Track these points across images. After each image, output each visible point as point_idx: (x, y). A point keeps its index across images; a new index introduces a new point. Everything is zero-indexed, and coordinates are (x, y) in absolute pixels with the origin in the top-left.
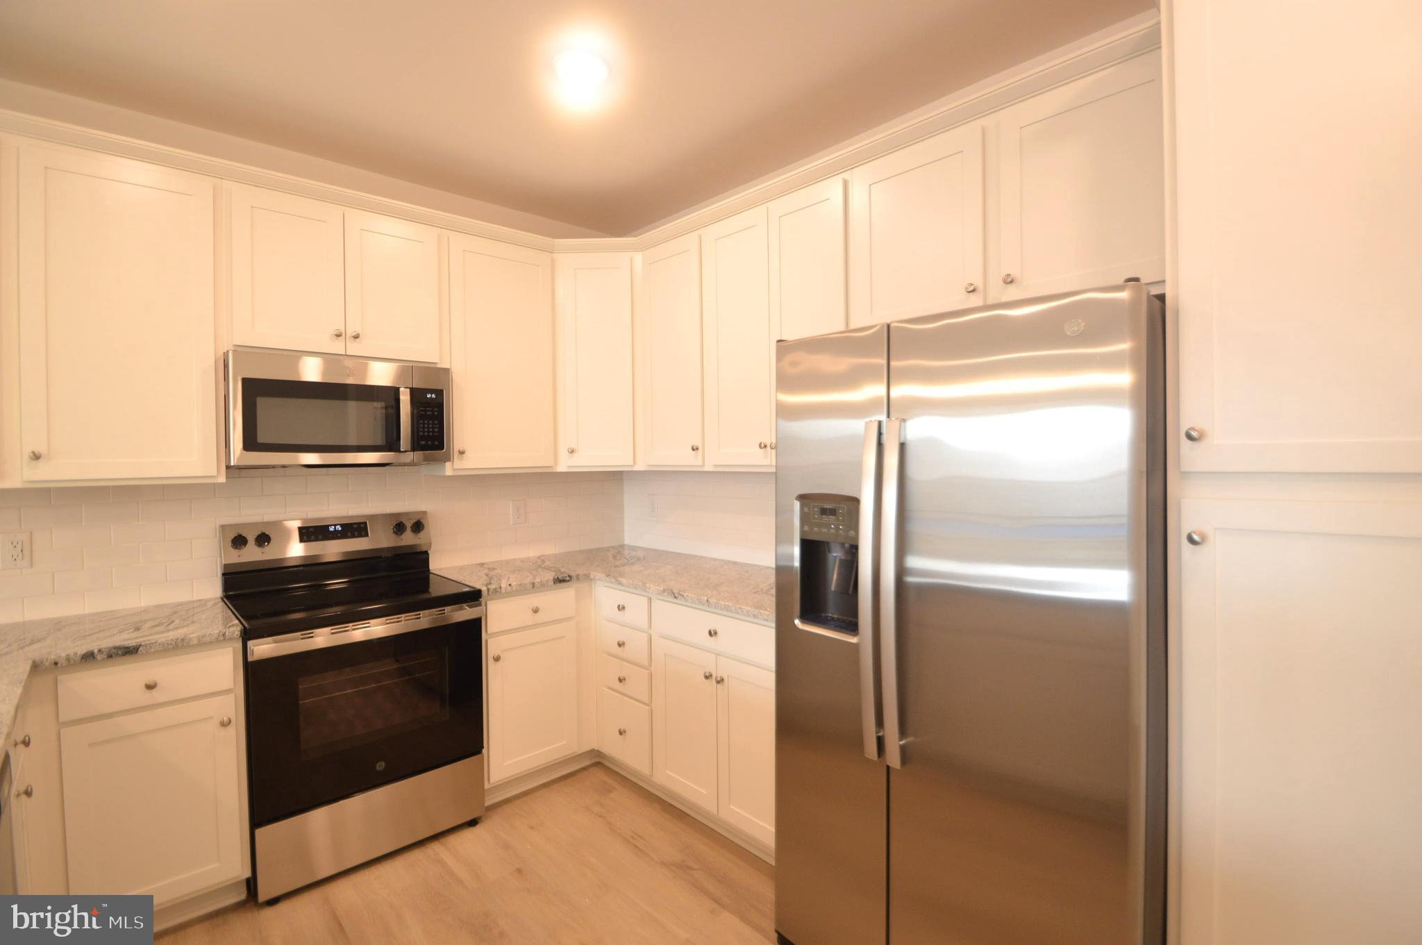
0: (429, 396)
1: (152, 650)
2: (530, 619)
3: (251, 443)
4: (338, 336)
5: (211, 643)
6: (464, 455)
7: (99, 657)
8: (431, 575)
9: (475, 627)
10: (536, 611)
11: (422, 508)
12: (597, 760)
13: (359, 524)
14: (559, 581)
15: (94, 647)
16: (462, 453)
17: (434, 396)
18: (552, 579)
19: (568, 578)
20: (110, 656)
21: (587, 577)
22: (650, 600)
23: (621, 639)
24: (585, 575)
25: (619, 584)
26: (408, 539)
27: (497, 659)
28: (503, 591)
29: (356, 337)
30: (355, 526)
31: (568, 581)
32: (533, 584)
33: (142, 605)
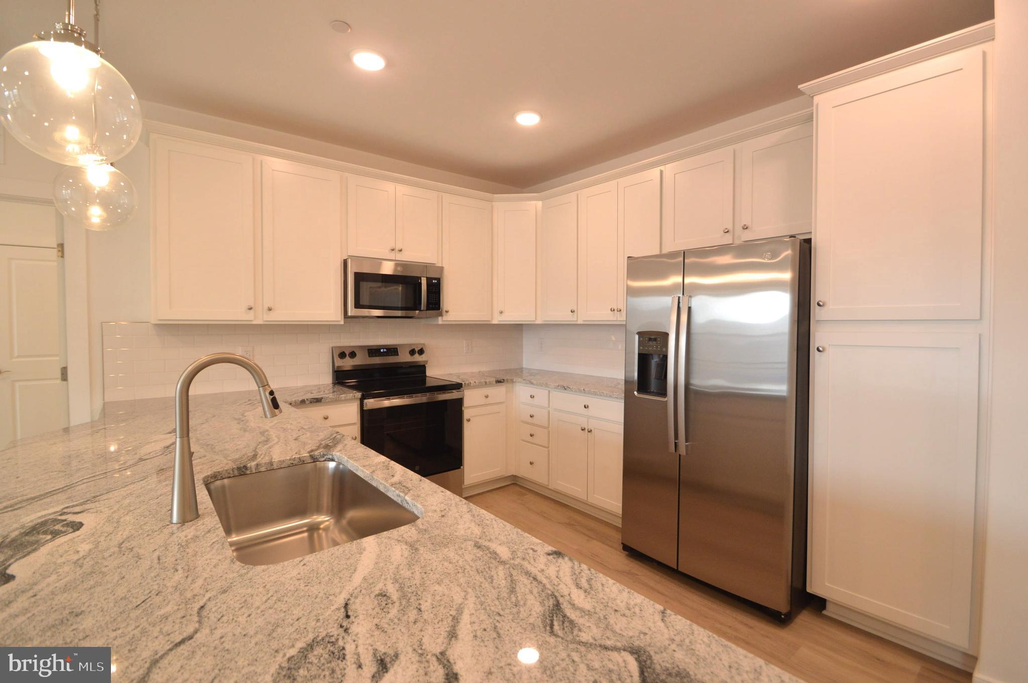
0: (434, 281)
1: (327, 401)
2: (483, 401)
3: (358, 305)
4: (393, 250)
5: (350, 399)
6: (448, 313)
7: (307, 402)
8: (427, 378)
9: (459, 402)
10: (487, 397)
11: (422, 341)
12: (513, 482)
13: (394, 349)
14: (498, 382)
15: (305, 398)
16: (447, 312)
17: (436, 281)
18: (495, 380)
19: (502, 381)
20: (311, 402)
21: (512, 381)
22: (549, 391)
23: (532, 413)
24: (511, 379)
25: (532, 383)
26: (417, 358)
27: (469, 420)
28: (472, 385)
29: (401, 251)
30: (392, 350)
31: (503, 382)
32: (486, 382)
33: (298, 385)
